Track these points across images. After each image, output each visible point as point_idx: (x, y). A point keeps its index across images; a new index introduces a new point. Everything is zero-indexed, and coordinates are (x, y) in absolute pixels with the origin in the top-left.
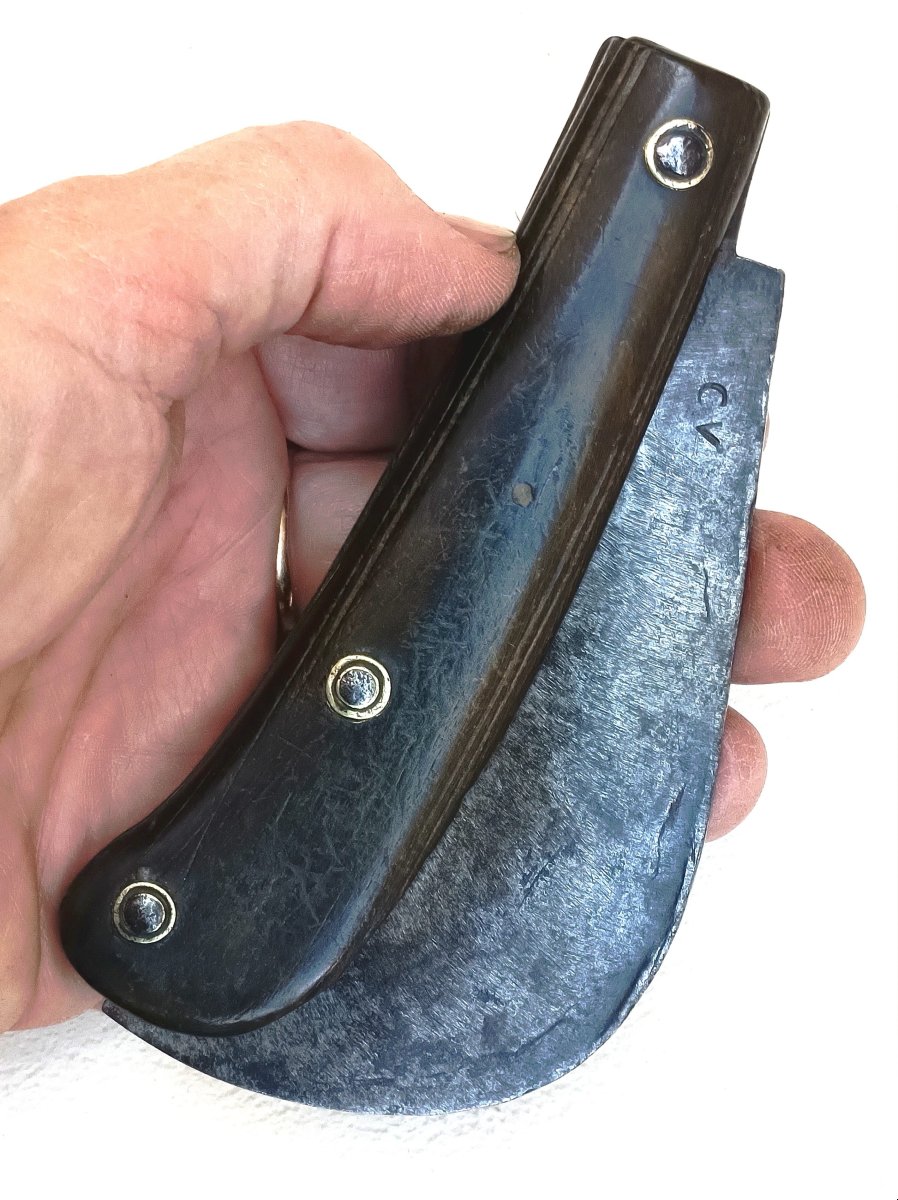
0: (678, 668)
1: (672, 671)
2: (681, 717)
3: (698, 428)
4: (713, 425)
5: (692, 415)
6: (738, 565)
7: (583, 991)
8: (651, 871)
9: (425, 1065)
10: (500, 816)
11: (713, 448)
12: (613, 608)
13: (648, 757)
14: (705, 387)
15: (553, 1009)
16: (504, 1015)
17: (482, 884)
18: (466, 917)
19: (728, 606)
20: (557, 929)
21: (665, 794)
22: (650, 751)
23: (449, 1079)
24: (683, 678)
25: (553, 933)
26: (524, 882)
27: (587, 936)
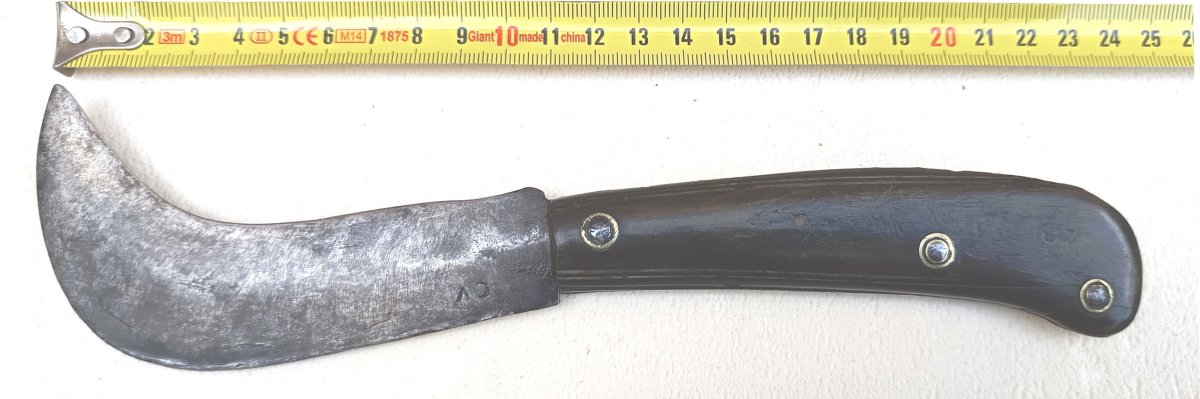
0: (333, 323)
1: (332, 320)
2: (309, 334)
3: (462, 289)
4: (467, 295)
5: (469, 282)
6: (399, 334)
7: (148, 333)
8: (223, 345)
9: (80, 263)
10: (225, 258)
11: (455, 299)
12: (354, 278)
13: (282, 323)
14: (485, 284)
15: (133, 320)
16: (120, 295)
17: (185, 261)
18: (165, 257)
19: (376, 338)
20: (176, 307)
21: (267, 339)
22: (287, 323)
23: (77, 278)
24: (330, 328)
25: (173, 305)
26: (194, 281)
27: (178, 324)
